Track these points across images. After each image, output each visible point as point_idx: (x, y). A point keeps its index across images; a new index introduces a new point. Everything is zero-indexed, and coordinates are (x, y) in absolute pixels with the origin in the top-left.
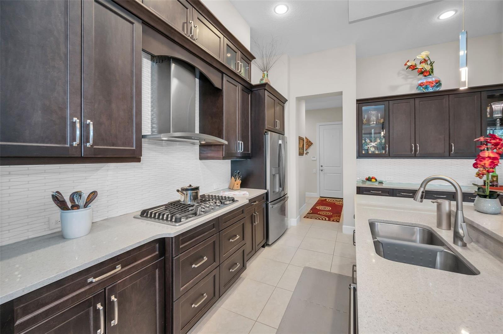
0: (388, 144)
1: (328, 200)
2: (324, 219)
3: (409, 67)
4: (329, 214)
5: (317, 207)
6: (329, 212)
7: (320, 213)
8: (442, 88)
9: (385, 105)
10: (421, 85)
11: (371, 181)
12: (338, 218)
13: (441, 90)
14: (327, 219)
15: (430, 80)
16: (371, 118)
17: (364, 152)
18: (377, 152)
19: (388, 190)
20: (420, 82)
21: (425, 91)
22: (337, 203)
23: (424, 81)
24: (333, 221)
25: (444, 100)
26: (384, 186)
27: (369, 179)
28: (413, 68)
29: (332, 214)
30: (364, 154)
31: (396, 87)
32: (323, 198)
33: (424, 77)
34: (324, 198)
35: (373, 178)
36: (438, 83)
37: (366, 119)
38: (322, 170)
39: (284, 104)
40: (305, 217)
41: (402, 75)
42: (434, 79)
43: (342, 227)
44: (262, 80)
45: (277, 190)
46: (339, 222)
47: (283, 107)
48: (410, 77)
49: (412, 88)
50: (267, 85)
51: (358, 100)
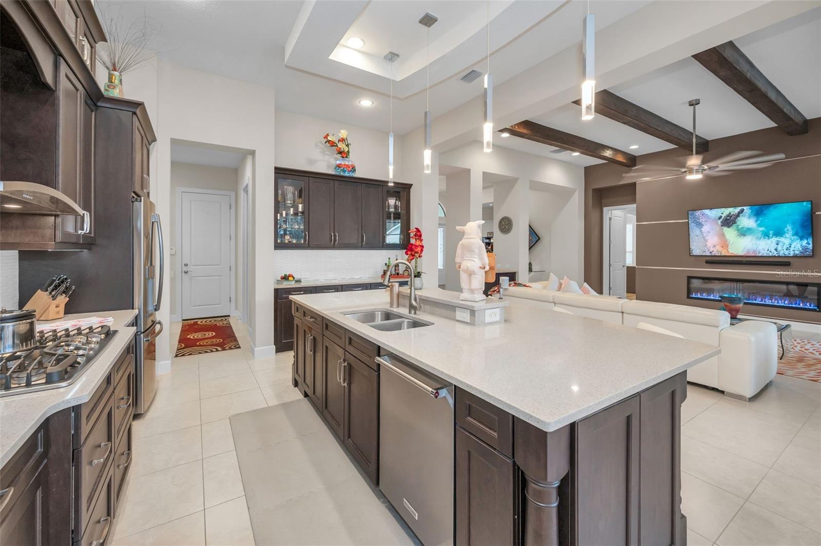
0: (308, 231)
1: (201, 322)
2: (214, 350)
3: (329, 141)
4: (216, 341)
5: (188, 337)
6: (216, 339)
7: (201, 344)
8: (357, 174)
9: (304, 181)
10: (339, 166)
11: (288, 279)
12: (235, 343)
13: (354, 176)
14: (219, 349)
15: (347, 163)
16: (287, 196)
18: (294, 241)
19: (310, 289)
20: (338, 162)
21: (342, 174)
22: (220, 324)
23: (343, 163)
24: (230, 348)
25: (358, 188)
26: (303, 285)
27: (285, 278)
28: (333, 144)
29: (222, 340)
30: (279, 243)
31: (311, 162)
32: (189, 321)
33: (342, 159)
34: (192, 321)
35: (290, 276)
36: (353, 169)
37: (281, 195)
38: (186, 273)
39: (150, 145)
40: (176, 356)
41: (320, 148)
42: (350, 164)
43: (254, 351)
44: (112, 87)
45: (151, 308)
46: (240, 348)
47: (148, 151)
48: (327, 153)
49: (329, 167)
50: (141, 106)
51: (276, 168)
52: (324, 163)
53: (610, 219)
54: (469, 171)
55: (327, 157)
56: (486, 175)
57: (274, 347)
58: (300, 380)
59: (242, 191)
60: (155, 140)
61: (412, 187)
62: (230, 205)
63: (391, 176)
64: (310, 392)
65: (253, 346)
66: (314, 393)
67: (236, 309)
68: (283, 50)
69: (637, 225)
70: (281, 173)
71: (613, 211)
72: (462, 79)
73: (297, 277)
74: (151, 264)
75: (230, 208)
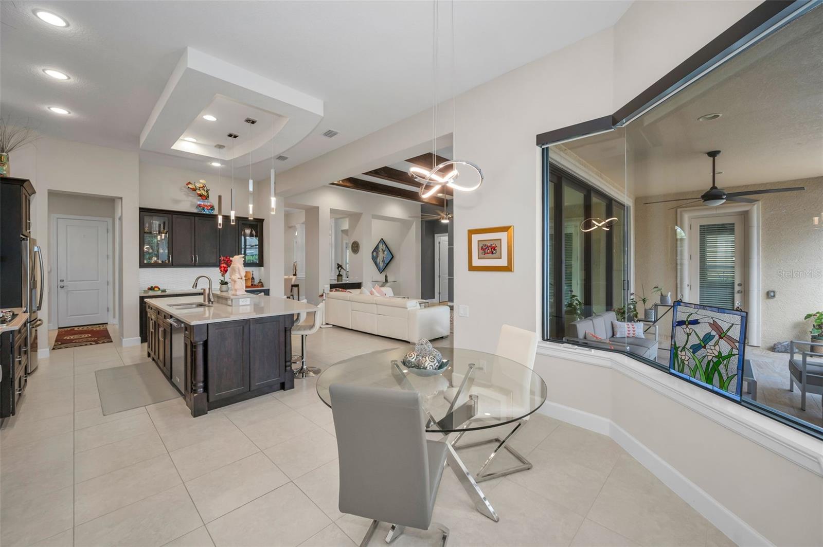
0: (171, 254)
3: (190, 188)
4: (92, 339)
5: (65, 338)
7: (77, 341)
9: (168, 218)
10: (199, 206)
11: (154, 290)
12: (108, 339)
15: (206, 204)
16: (153, 228)
17: (145, 262)
18: (160, 262)
20: (199, 203)
21: (202, 212)
22: (96, 329)
23: (202, 204)
24: (104, 343)
27: (152, 289)
28: (194, 190)
29: (96, 338)
31: (177, 202)
32: (66, 329)
33: (202, 200)
34: (69, 329)
35: (155, 287)
36: (212, 208)
37: (148, 227)
38: (62, 287)
39: (30, 196)
40: (54, 349)
41: (185, 191)
42: (209, 204)
43: (122, 340)
44: (2, 165)
45: (34, 308)
46: (112, 342)
47: (29, 201)
48: (191, 195)
49: (192, 205)
50: (27, 182)
51: (140, 209)
52: (187, 204)
53: (439, 243)
54: (318, 208)
55: (191, 198)
56: (333, 211)
57: (140, 338)
58: (152, 354)
59: (118, 220)
60: (34, 192)
61: (264, 221)
62: (108, 230)
63: (251, 212)
64: (156, 358)
65: (122, 338)
66: (159, 358)
67: (114, 317)
68: (138, 138)
69: (449, 248)
70: (145, 212)
71: (441, 238)
72: (277, 159)
73: (162, 288)
74: (34, 280)
75: (108, 232)
